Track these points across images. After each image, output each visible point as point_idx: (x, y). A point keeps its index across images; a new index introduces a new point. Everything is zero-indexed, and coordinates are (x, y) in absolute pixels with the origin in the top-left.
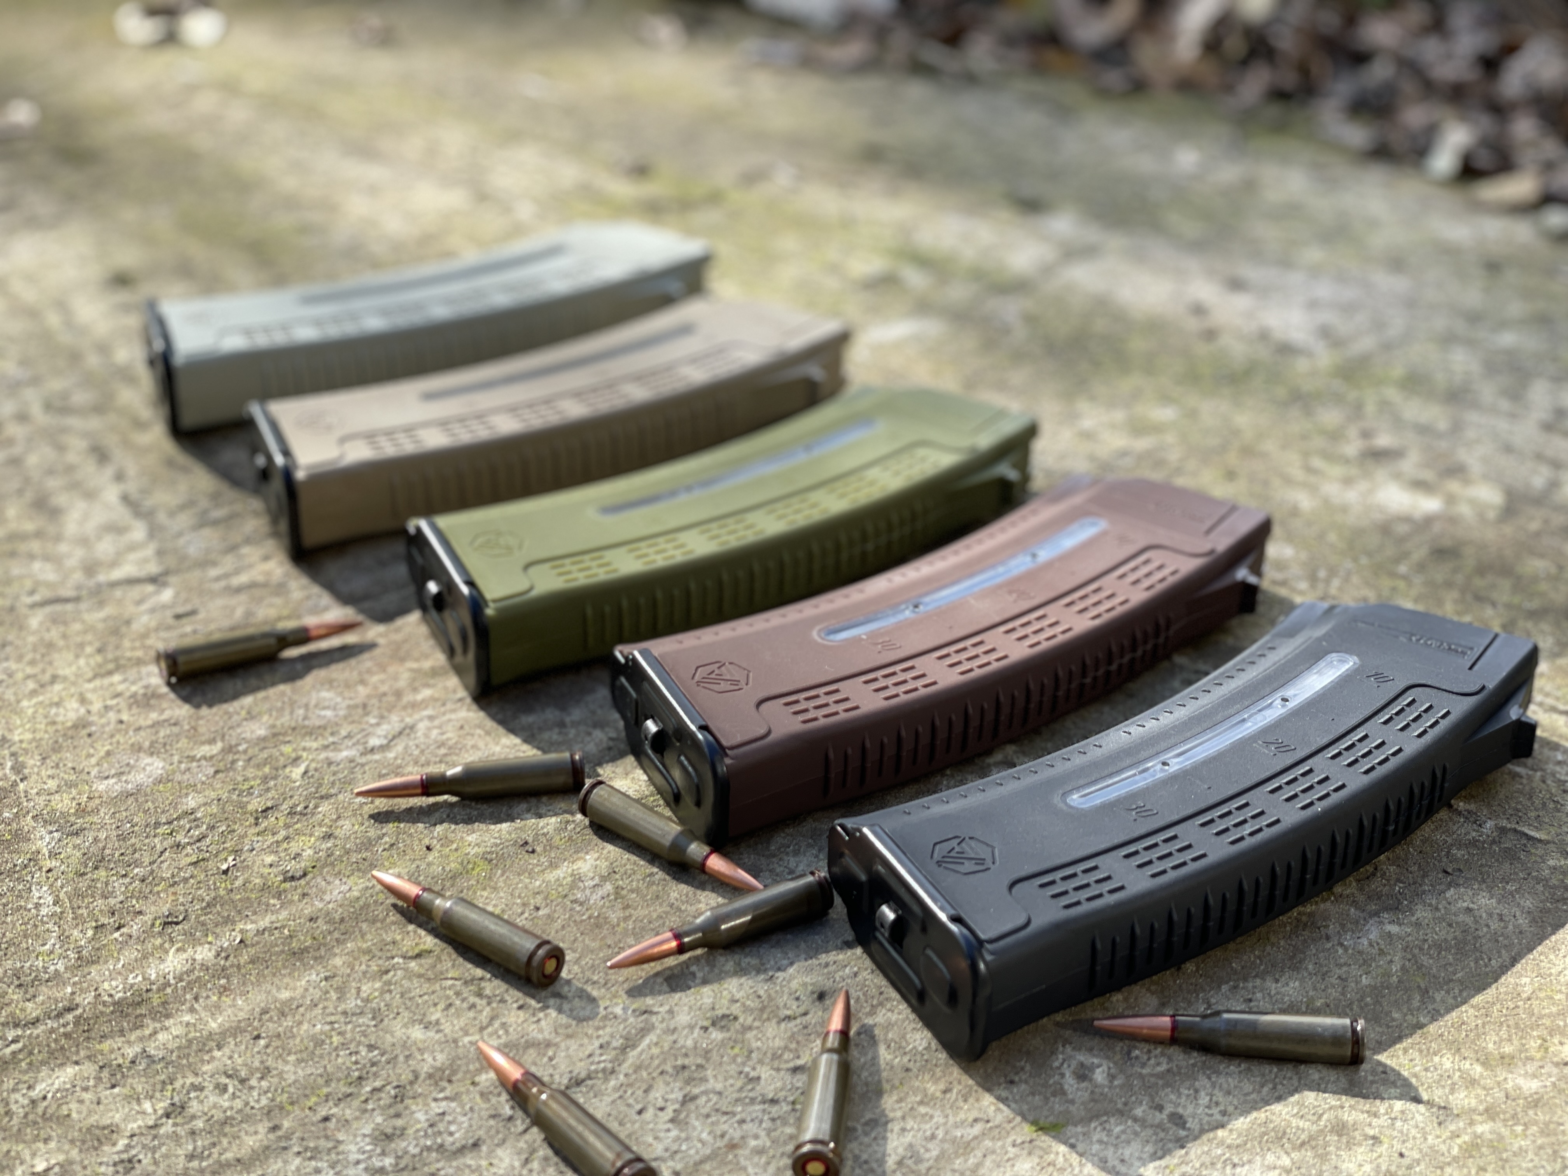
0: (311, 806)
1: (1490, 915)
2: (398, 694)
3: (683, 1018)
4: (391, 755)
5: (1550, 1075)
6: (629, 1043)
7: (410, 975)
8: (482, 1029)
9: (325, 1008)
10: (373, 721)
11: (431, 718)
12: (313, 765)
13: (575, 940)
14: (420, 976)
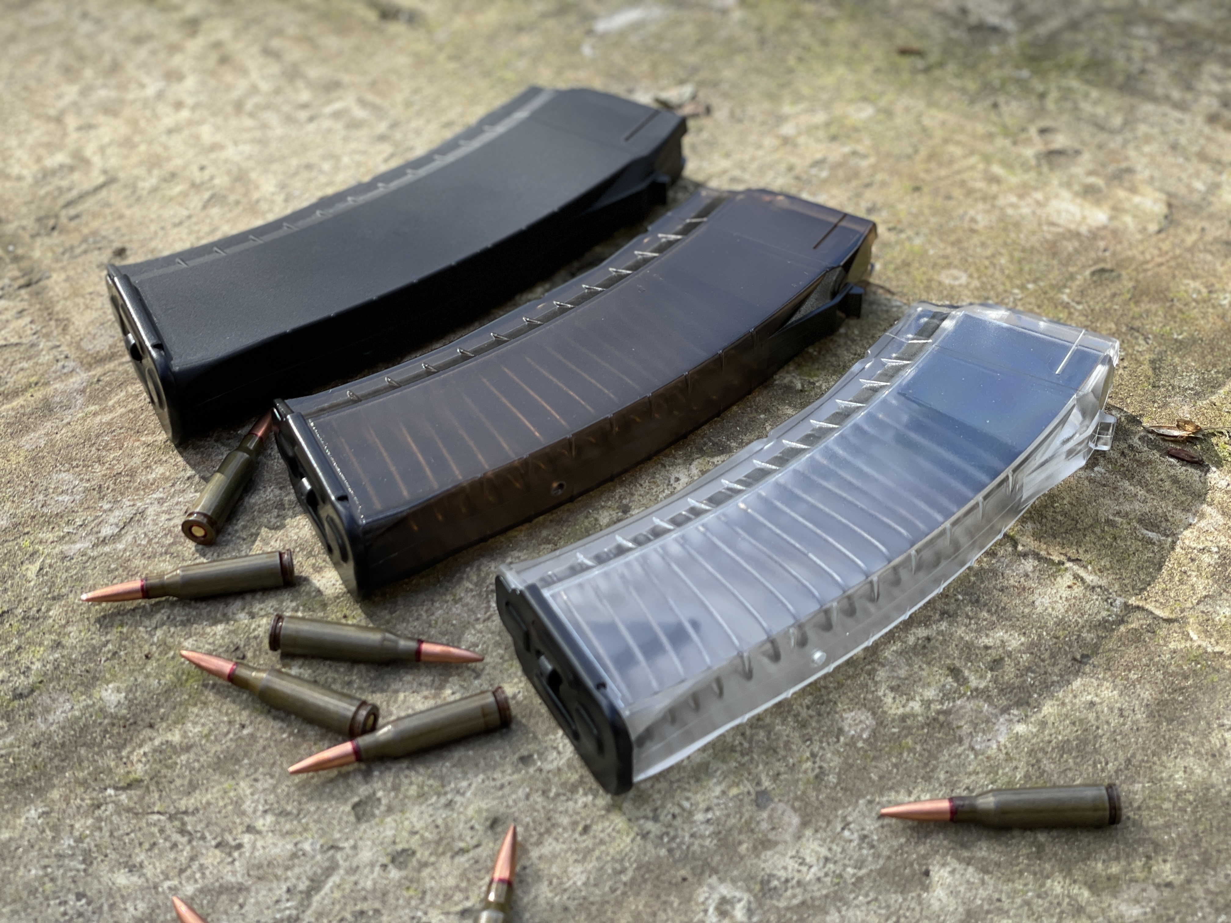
0: (43, 609)
1: (1111, 709)
2: (132, 473)
3: (366, 855)
4: (120, 546)
5: (1150, 900)
6: (315, 885)
7: (120, 809)
8: (182, 871)
9: (41, 849)
10: (107, 506)
11: (161, 501)
12: (48, 561)
13: (274, 764)
14: (129, 810)
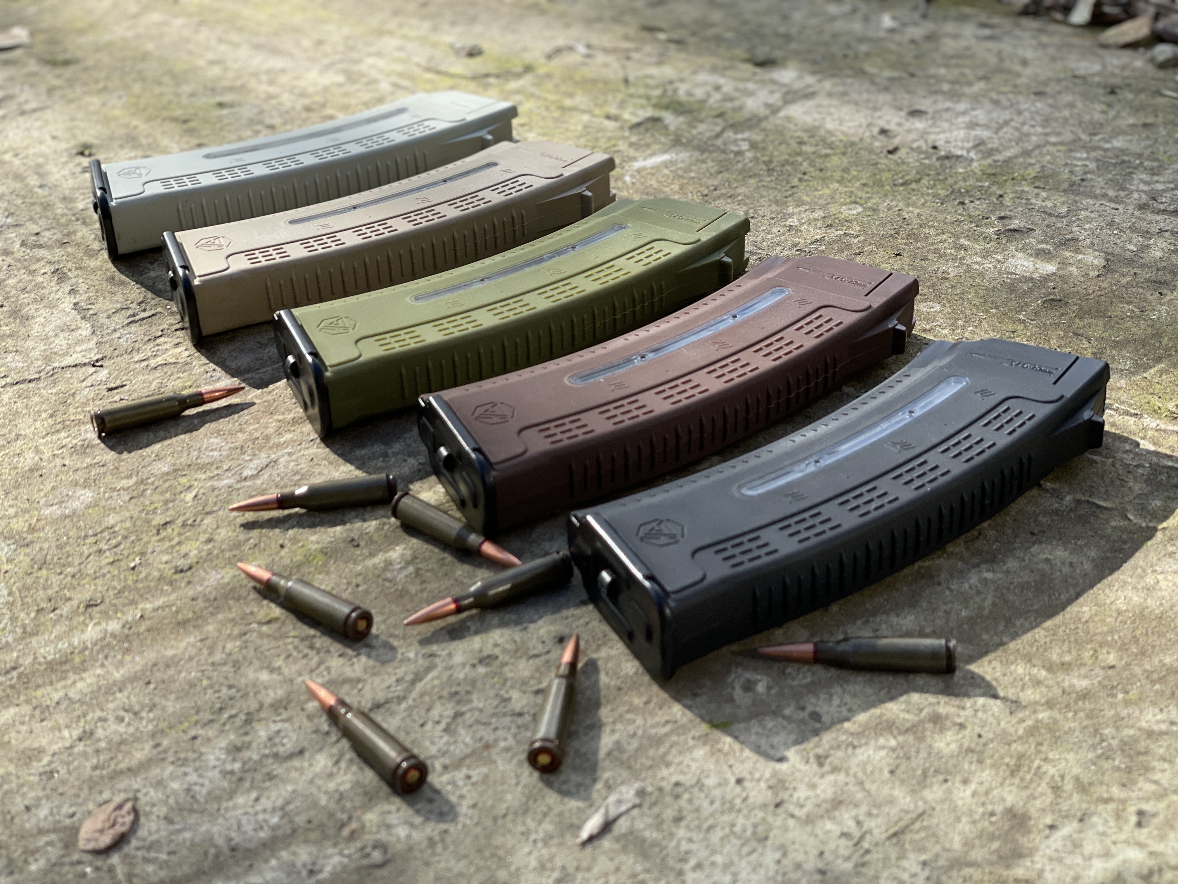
0: (199, 519)
1: (1063, 563)
2: (267, 438)
3: (458, 659)
4: (259, 482)
5: (1097, 676)
6: (418, 677)
7: (261, 635)
8: (312, 671)
9: (199, 661)
10: (248, 458)
11: (290, 454)
12: (202, 491)
13: (384, 607)
14: (269, 636)
